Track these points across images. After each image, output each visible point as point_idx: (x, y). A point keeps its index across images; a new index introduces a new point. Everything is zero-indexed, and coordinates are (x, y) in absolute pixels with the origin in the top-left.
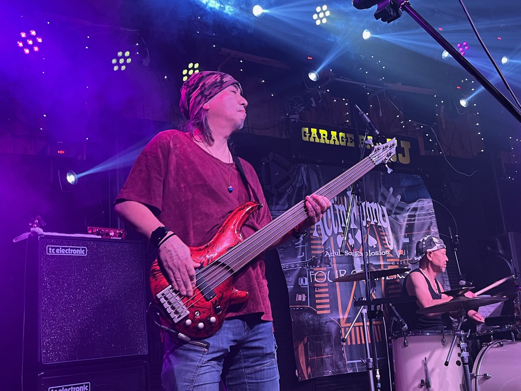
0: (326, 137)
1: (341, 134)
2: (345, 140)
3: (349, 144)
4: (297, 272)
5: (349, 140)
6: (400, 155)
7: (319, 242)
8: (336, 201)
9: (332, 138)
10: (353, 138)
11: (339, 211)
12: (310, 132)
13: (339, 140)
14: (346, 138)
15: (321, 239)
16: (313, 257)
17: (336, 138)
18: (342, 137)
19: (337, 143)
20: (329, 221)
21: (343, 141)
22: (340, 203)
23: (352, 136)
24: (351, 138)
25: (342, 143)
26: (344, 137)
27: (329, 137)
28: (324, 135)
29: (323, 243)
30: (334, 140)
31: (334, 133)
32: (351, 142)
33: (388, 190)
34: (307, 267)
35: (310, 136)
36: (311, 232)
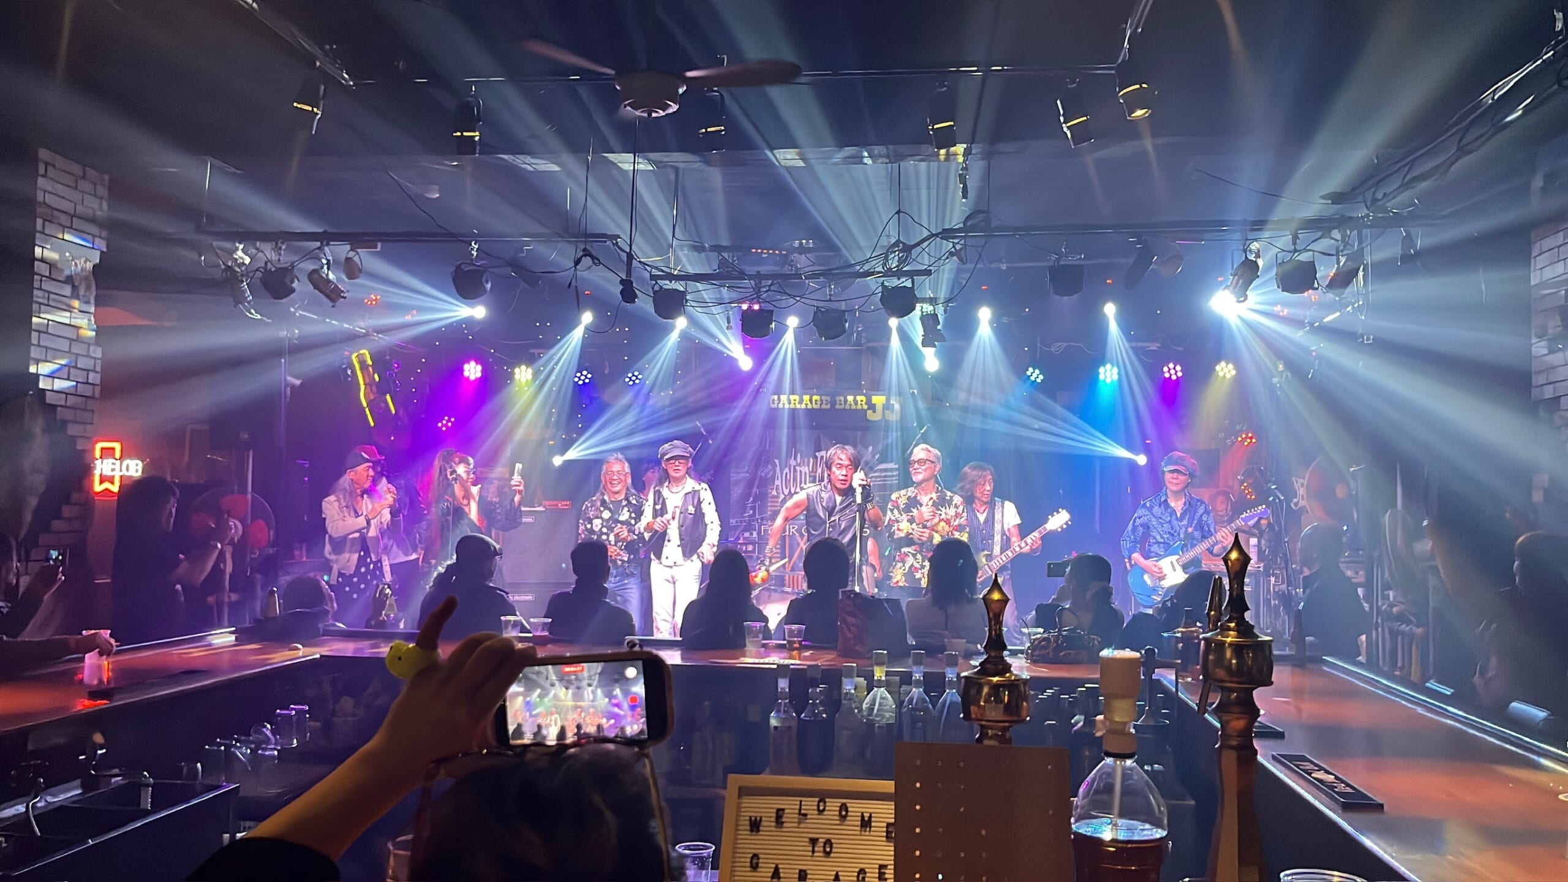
0: (797, 402)
1: (815, 398)
2: (819, 403)
3: (824, 407)
4: (740, 529)
5: (824, 402)
6: (887, 412)
7: (775, 500)
8: (799, 462)
9: (804, 402)
10: (829, 400)
11: (801, 472)
12: (779, 399)
13: (811, 403)
14: (821, 400)
15: (779, 498)
16: (769, 513)
17: (808, 402)
18: (816, 401)
19: (810, 406)
20: (788, 482)
21: (816, 404)
22: (804, 464)
23: (829, 399)
24: (826, 401)
25: (815, 406)
26: (819, 400)
27: (801, 402)
28: (795, 400)
29: (780, 500)
30: (807, 404)
31: (806, 398)
32: (826, 404)
33: (867, 448)
34: (758, 522)
35: (778, 403)
36: (770, 491)
